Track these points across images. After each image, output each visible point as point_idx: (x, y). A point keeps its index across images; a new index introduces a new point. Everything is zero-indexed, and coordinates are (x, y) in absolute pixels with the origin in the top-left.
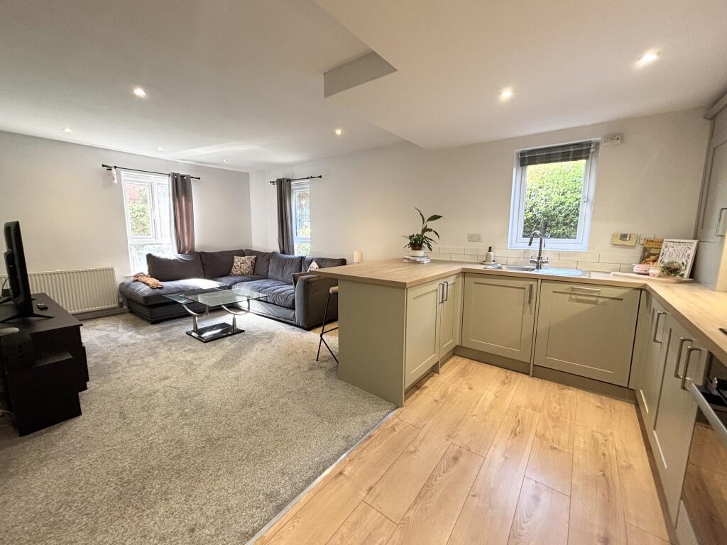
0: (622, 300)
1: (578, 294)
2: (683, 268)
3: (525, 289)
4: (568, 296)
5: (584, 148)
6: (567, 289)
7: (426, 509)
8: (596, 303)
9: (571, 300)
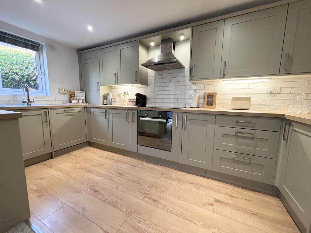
0: (80, 112)
1: (67, 113)
2: (84, 100)
3: (41, 115)
4: (63, 114)
5: (37, 45)
6: (62, 111)
7: (122, 204)
8: (73, 115)
9: (64, 116)
